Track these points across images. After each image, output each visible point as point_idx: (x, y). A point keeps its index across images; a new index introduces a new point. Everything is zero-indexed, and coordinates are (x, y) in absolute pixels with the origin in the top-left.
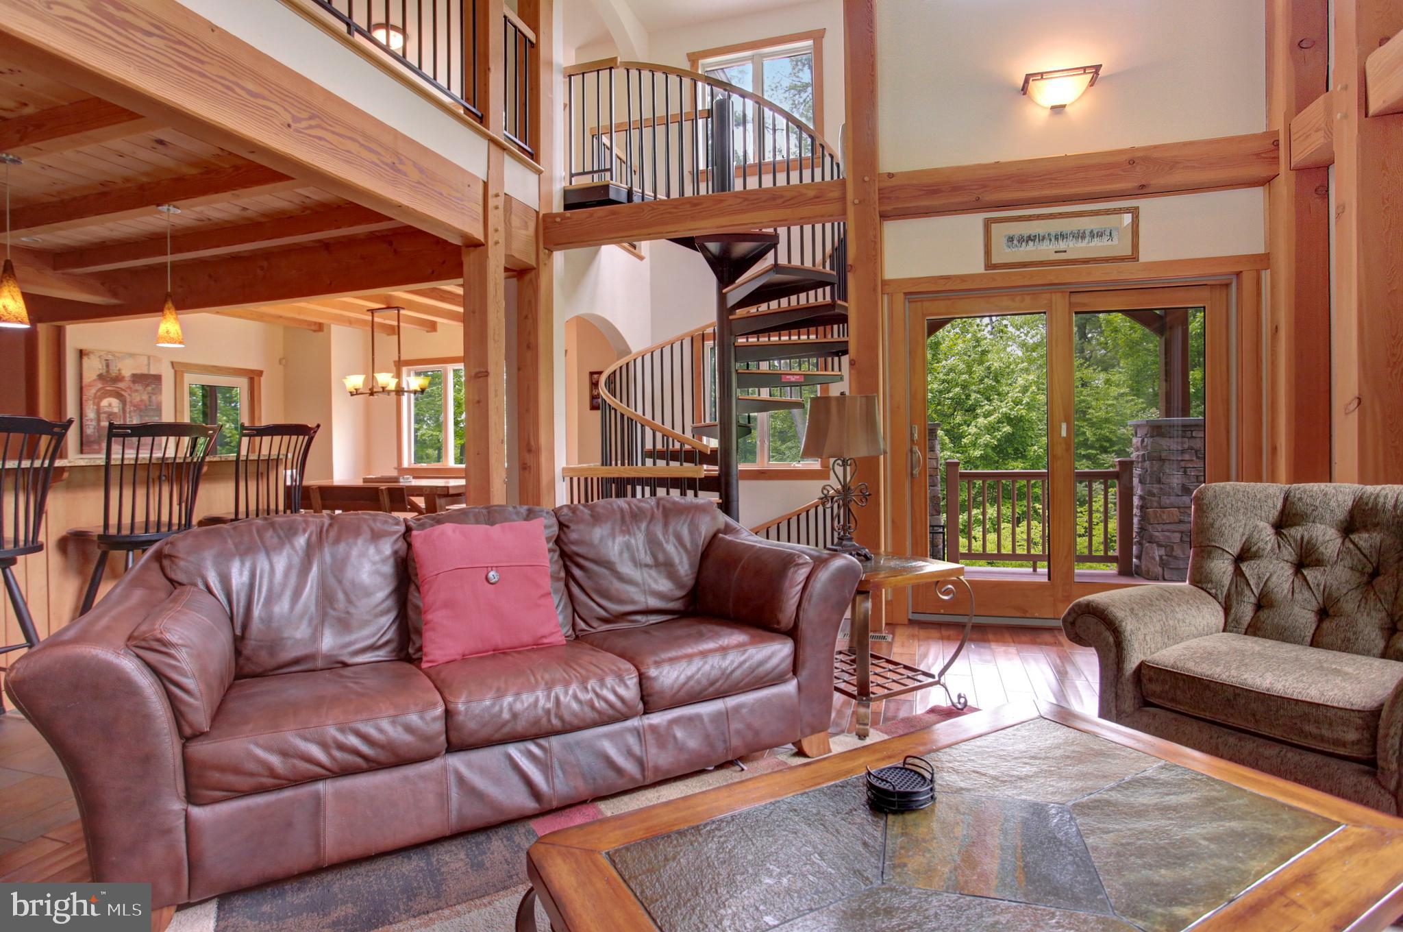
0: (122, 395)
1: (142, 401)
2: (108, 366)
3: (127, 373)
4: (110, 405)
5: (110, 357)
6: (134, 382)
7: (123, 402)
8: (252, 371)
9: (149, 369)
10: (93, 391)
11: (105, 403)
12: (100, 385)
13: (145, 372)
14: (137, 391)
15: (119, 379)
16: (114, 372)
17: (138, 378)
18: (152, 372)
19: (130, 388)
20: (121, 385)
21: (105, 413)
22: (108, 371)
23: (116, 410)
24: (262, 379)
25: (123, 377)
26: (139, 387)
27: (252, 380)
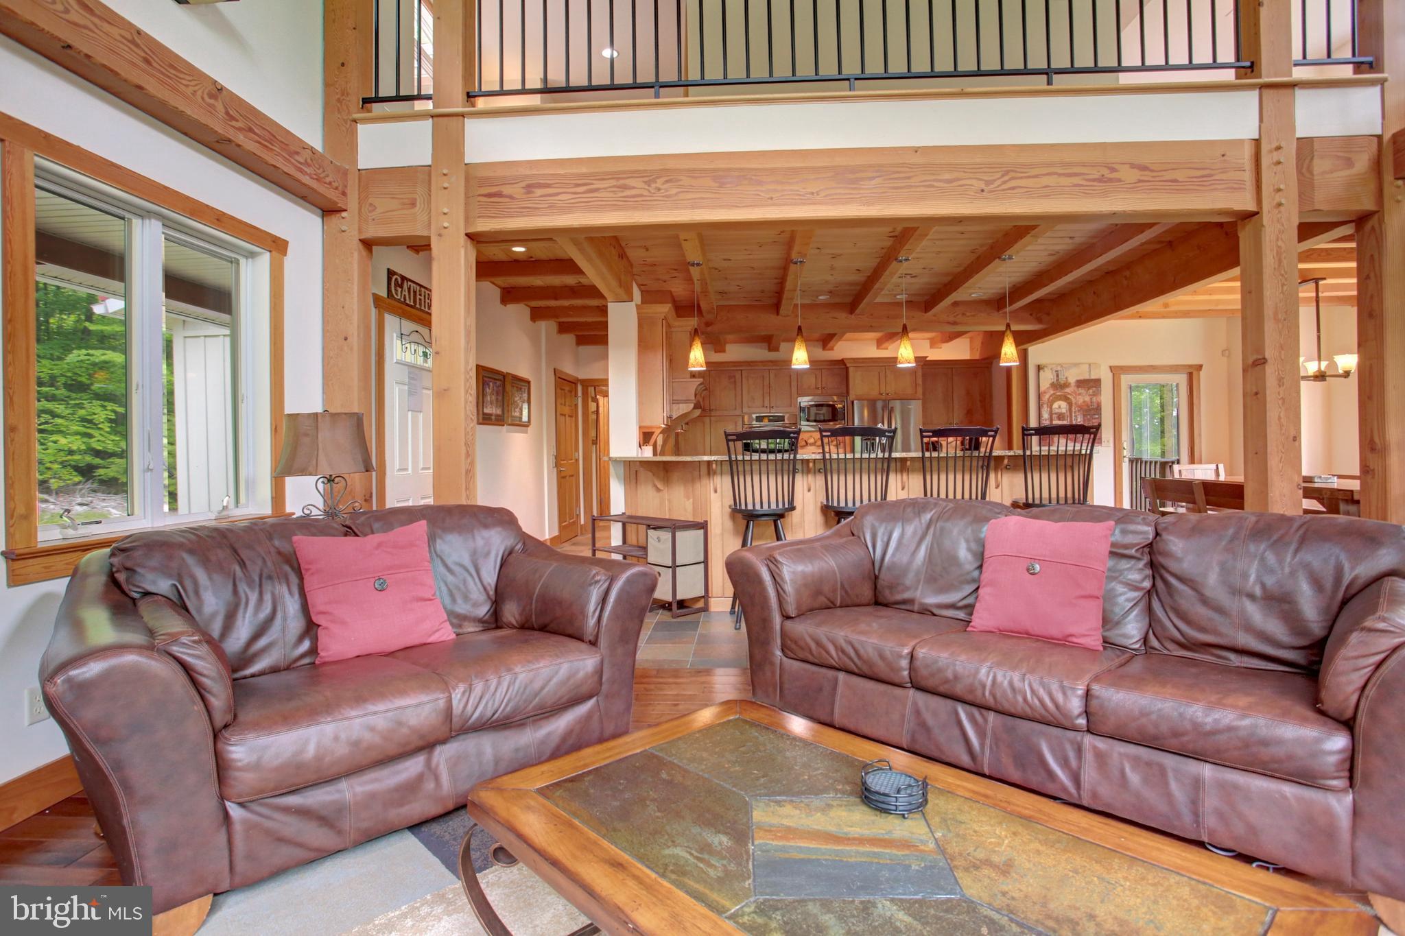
0: (1069, 398)
1: (1084, 402)
2: (1058, 376)
3: (1072, 380)
4: (1060, 407)
5: (1059, 368)
6: (1078, 387)
7: (1070, 404)
8: (1190, 366)
9: (1090, 375)
10: (1047, 396)
11: (1055, 405)
12: (1052, 392)
13: (1087, 377)
14: (1080, 394)
15: (1066, 385)
16: (1062, 380)
17: (1081, 383)
18: (1093, 377)
19: (1075, 393)
20: (1068, 390)
21: (1056, 414)
22: (1057, 380)
23: (1064, 411)
24: (1202, 373)
25: (1070, 384)
26: (1081, 391)
27: (1190, 375)
